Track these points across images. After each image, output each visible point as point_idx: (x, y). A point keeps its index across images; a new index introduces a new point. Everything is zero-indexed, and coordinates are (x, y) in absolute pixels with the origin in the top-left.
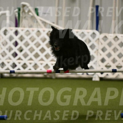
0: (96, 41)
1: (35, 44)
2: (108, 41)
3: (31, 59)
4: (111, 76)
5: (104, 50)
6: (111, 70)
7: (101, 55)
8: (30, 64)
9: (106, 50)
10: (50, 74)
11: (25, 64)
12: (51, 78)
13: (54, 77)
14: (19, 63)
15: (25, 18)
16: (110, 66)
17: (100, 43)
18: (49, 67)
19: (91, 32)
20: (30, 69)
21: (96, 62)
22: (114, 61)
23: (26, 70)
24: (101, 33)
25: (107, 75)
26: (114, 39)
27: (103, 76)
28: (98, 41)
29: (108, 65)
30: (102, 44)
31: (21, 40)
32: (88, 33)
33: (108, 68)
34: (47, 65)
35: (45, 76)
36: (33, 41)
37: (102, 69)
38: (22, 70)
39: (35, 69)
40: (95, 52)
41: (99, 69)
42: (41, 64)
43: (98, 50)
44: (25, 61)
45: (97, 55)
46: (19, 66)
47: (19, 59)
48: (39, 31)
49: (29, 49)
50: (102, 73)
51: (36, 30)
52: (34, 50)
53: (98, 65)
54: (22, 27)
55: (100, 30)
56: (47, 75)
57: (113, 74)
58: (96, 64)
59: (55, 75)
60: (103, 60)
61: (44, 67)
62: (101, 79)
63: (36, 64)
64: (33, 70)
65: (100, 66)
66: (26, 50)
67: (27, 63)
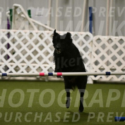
0: (89, 43)
1: (27, 47)
2: (101, 44)
3: (23, 62)
4: (105, 79)
5: (97, 52)
6: (105, 73)
7: (94, 57)
8: (23, 66)
9: (100, 52)
10: (43, 77)
11: (17, 67)
12: (44, 81)
13: (46, 80)
14: (12, 66)
15: (17, 19)
16: (104, 69)
17: (93, 46)
18: (42, 70)
19: (85, 34)
20: (22, 72)
21: (90, 64)
22: (108, 63)
23: (19, 73)
24: (94, 35)
25: (101, 78)
26: (108, 41)
27: (97, 78)
28: (91, 43)
29: (102, 67)
30: (95, 46)
31: (14, 43)
32: (82, 35)
33: (101, 71)
34: (40, 67)
35: (37, 78)
36: (25, 44)
37: (96, 72)
38: (15, 73)
39: (28, 72)
40: (88, 55)
41: (92, 72)
42: (34, 67)
43: (91, 53)
44: (18, 63)
45: (91, 57)
46: (11, 69)
47: (12, 61)
48: (31, 33)
49: (22, 52)
50: (95, 76)
51: (28, 32)
52: (26, 53)
53: (91, 67)
54: (14, 29)
55: (93, 32)
56: (40, 78)
57: (107, 77)
58: (90, 67)
59: (48, 78)
60: (96, 63)
61: (37, 70)
62: (95, 82)
63: (28, 67)
64: (25, 73)
65: (93, 68)
66: (18, 52)
67: (20, 65)
